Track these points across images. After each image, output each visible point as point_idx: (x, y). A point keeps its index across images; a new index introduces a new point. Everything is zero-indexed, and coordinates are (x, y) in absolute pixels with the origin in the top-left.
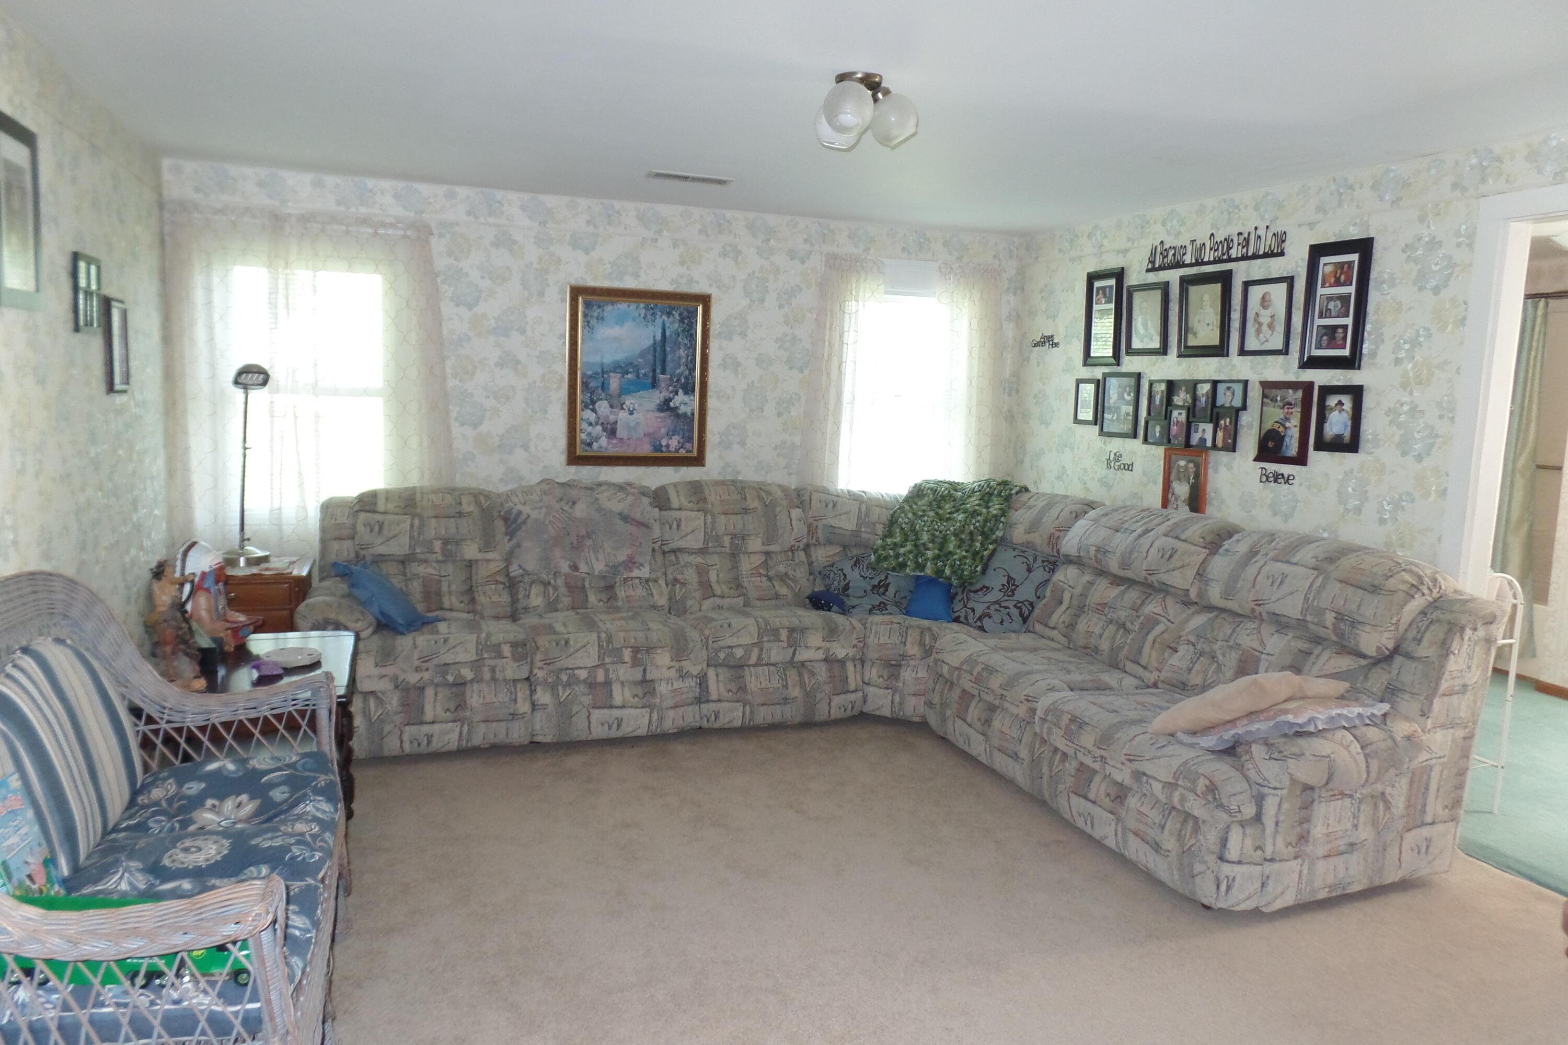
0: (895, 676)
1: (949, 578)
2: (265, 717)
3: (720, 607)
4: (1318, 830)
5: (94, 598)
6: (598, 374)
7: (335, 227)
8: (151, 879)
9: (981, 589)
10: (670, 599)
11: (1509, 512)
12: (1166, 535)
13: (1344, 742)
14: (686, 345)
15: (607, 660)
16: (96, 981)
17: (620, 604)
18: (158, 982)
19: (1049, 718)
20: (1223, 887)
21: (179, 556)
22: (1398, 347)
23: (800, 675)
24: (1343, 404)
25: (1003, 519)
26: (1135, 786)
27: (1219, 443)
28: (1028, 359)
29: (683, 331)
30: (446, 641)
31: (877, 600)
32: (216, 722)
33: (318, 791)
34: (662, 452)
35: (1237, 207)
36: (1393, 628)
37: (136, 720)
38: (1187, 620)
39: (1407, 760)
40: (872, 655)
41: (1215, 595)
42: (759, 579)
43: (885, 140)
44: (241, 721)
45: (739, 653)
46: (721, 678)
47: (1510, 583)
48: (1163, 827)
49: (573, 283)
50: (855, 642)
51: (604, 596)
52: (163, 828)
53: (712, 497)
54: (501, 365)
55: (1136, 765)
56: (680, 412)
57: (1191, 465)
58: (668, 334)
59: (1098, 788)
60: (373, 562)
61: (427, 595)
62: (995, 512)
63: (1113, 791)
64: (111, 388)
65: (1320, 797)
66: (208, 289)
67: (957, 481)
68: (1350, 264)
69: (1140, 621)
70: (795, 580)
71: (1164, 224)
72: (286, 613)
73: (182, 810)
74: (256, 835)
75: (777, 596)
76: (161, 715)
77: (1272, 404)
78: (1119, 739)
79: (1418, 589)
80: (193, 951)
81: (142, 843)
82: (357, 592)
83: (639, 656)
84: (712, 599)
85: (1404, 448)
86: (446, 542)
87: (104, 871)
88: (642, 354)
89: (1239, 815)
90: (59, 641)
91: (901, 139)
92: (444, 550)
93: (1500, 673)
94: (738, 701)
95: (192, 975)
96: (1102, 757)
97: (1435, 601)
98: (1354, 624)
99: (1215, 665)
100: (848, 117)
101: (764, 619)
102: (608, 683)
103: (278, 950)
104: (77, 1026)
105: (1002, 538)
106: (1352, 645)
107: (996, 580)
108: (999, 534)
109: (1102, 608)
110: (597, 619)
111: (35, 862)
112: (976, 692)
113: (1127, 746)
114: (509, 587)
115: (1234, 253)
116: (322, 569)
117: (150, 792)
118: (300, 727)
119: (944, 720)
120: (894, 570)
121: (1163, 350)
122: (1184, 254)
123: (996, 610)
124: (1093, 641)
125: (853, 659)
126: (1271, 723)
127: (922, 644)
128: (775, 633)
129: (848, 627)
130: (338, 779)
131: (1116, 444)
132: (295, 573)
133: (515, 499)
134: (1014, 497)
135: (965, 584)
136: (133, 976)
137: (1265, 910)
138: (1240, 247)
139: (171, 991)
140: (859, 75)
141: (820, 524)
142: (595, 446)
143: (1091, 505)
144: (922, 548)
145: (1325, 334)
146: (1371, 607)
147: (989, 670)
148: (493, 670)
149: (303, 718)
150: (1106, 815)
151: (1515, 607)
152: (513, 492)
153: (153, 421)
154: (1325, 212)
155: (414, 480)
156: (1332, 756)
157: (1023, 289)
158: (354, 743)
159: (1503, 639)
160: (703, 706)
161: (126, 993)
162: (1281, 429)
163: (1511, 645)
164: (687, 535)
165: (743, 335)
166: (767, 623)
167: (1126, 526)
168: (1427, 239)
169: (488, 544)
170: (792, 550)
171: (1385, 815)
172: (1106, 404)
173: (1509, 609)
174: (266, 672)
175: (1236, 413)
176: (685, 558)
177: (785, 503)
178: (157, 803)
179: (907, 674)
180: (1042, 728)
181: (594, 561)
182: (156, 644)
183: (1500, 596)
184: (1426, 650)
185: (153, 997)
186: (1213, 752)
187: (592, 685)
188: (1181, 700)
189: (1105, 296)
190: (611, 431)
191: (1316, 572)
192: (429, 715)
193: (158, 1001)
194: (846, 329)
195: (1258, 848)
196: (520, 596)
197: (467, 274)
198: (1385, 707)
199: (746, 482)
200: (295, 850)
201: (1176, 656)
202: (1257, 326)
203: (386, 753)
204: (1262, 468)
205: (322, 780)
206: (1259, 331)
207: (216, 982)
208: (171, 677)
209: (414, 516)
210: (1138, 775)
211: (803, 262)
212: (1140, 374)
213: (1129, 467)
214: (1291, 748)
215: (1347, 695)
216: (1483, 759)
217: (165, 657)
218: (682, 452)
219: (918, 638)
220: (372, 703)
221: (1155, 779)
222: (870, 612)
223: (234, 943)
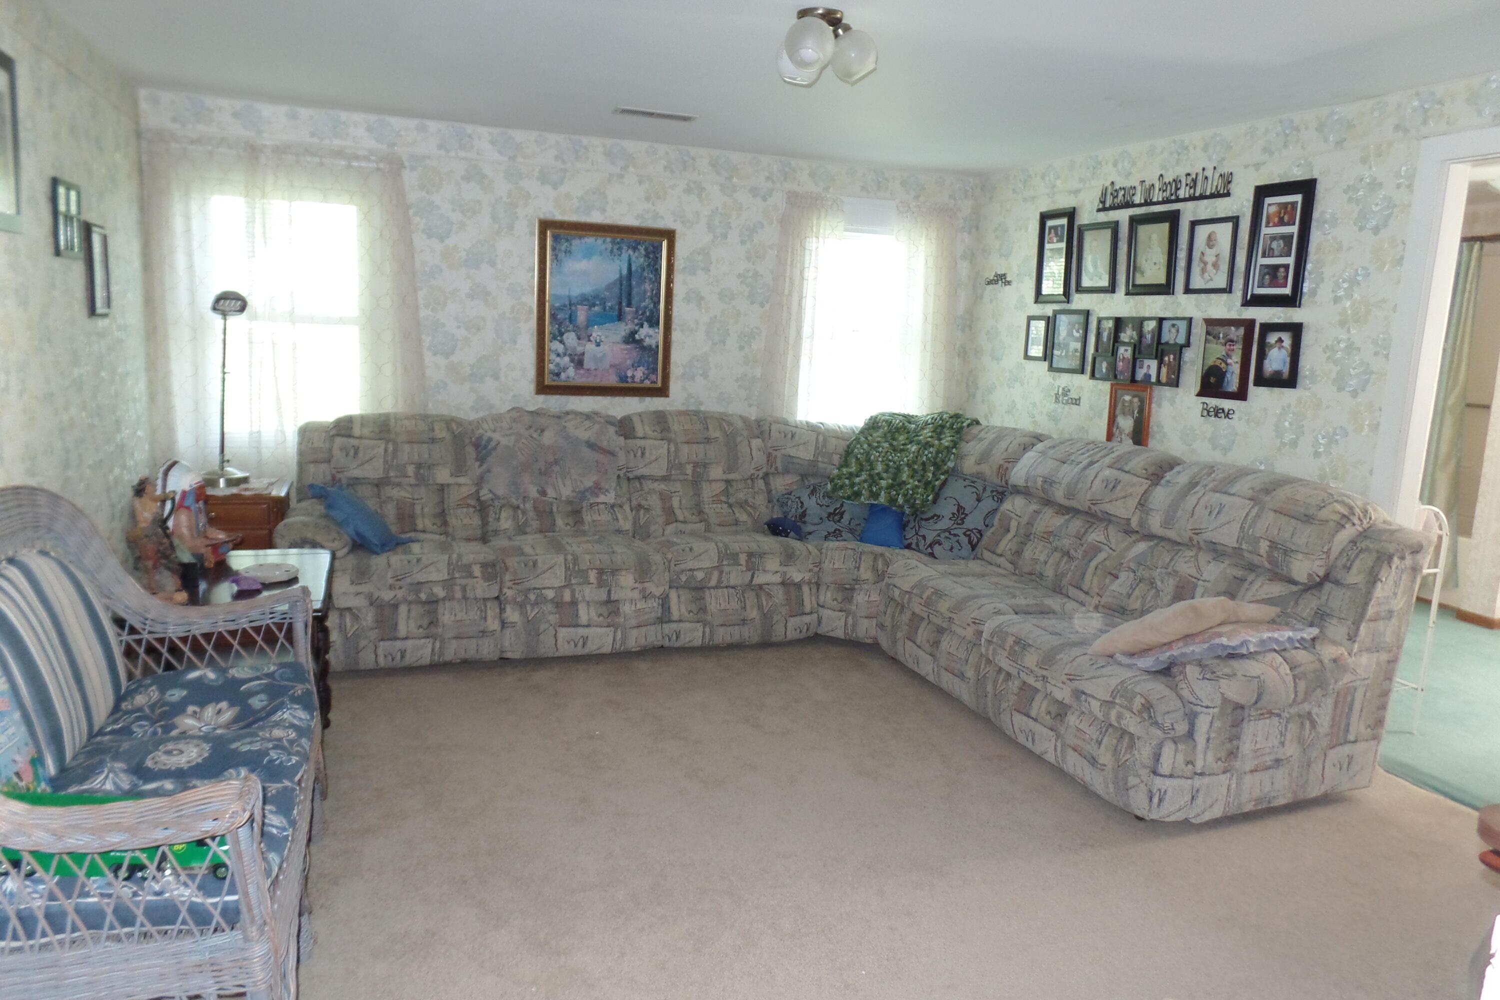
0: (849, 599)
1: (902, 507)
2: (244, 630)
3: (682, 532)
4: (1246, 747)
5: (78, 513)
6: (565, 306)
7: (309, 159)
8: (135, 779)
9: (932, 517)
10: (634, 524)
11: (1438, 447)
12: (1110, 467)
13: (1274, 665)
14: (650, 279)
15: (573, 581)
16: (81, 874)
17: (586, 527)
18: (140, 874)
19: (995, 640)
20: (1156, 800)
21: (160, 475)
22: (1337, 286)
23: (758, 596)
24: (1282, 341)
25: (954, 451)
26: (1075, 705)
27: (1164, 378)
28: (982, 297)
29: (649, 265)
30: (418, 560)
31: (832, 526)
32: (197, 633)
33: (295, 700)
34: (627, 382)
35: (1186, 148)
36: (1324, 556)
37: (120, 631)
38: (1128, 548)
39: (1333, 681)
40: (827, 579)
41: (1155, 524)
42: (719, 506)
43: (846, 76)
44: (220, 633)
45: (700, 575)
46: (683, 599)
47: (1436, 515)
48: (1099, 743)
49: (542, 216)
50: (811, 566)
51: (571, 520)
52: (146, 732)
53: (676, 427)
54: (471, 296)
55: (1076, 684)
56: (645, 344)
57: (1136, 400)
58: (633, 269)
59: (1039, 706)
60: (349, 485)
61: (401, 517)
62: (947, 444)
63: (1054, 709)
64: (92, 311)
65: (1249, 715)
66: (187, 218)
67: (911, 414)
68: (1294, 204)
69: (1083, 548)
70: (754, 508)
71: (1115, 165)
72: (266, 532)
73: (163, 716)
74: (234, 740)
75: (736, 523)
76: (143, 626)
77: (1215, 341)
78: (1061, 659)
79: (1349, 519)
80: (174, 845)
81: (125, 746)
82: (332, 513)
83: (605, 577)
84: (675, 524)
85: (1340, 383)
86: (419, 466)
87: (89, 772)
88: (609, 287)
89: (1172, 732)
90: (44, 553)
91: (862, 74)
92: (417, 475)
93: (1424, 602)
94: (698, 622)
95: (173, 868)
96: (1044, 677)
97: (1365, 530)
98: (1287, 552)
99: (1154, 591)
100: (808, 52)
101: (724, 543)
102: (574, 603)
103: (255, 846)
104: (64, 914)
105: (953, 469)
106: (1284, 573)
107: (946, 509)
108: (951, 464)
109: (1048, 536)
110: (564, 542)
111: (22, 760)
112: (925, 615)
113: (1068, 667)
114: (480, 510)
115: (1182, 194)
116: (299, 491)
117: (133, 698)
118: (277, 639)
119: (895, 642)
120: (849, 498)
121: (1112, 288)
122: (1133, 195)
123: (947, 538)
124: (1038, 567)
125: (809, 583)
126: (1206, 646)
127: (874, 569)
128: (734, 558)
129: (805, 553)
130: (315, 689)
131: (1065, 380)
132: (274, 493)
133: (485, 426)
134: (965, 430)
135: (916, 513)
136: (116, 869)
137: (1193, 821)
138: (1188, 188)
139: (153, 884)
140: (820, 11)
141: (779, 454)
142: (563, 376)
143: (1039, 438)
144: (876, 478)
145: (1268, 273)
146: (1305, 536)
147: (939, 594)
148: (464, 589)
149: (280, 630)
150: (1045, 730)
151: (1440, 538)
152: (484, 420)
153: (134, 345)
154: (1271, 153)
155: (388, 407)
156: (1262, 677)
157: (977, 228)
158: (331, 657)
159: (1429, 568)
160: (665, 626)
161: (109, 884)
162: (1223, 365)
163: (1435, 574)
164: (650, 463)
165: (707, 270)
166: (726, 547)
167: (1072, 458)
168: (1368, 180)
169: (459, 469)
170: (752, 478)
171: (1310, 734)
172: (1056, 341)
173: (1436, 539)
174: (246, 587)
175: (1180, 349)
176: (649, 485)
177: (745, 433)
178: (140, 709)
179: (860, 598)
180: (987, 650)
181: (561, 485)
182: (138, 559)
183: (1427, 526)
184: (1355, 577)
185: (135, 889)
186: (1149, 672)
187: (558, 604)
188: (1120, 624)
189: (1056, 234)
190: (579, 362)
191: (1252, 503)
192: (402, 630)
193: (140, 893)
194: (807, 265)
195: (1189, 763)
196: (490, 519)
197: (438, 207)
198: (1315, 631)
199: (708, 412)
200: (273, 754)
201: (1118, 582)
202: (1202, 265)
203: (362, 666)
204: (1204, 403)
205: (299, 689)
206: (1203, 271)
207: (196, 875)
208: (153, 590)
209: (388, 441)
210: (1078, 694)
211: (765, 200)
212: (1088, 311)
213: (1076, 402)
214: (1223, 669)
215: (1278, 620)
216: (1403, 682)
217: (147, 571)
218: (647, 383)
219: (872, 563)
220: (348, 620)
221: (1093, 697)
222: (826, 538)
223: (213, 838)
